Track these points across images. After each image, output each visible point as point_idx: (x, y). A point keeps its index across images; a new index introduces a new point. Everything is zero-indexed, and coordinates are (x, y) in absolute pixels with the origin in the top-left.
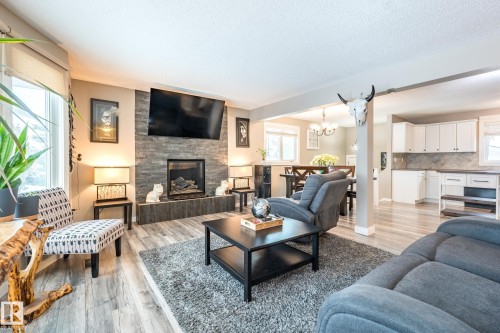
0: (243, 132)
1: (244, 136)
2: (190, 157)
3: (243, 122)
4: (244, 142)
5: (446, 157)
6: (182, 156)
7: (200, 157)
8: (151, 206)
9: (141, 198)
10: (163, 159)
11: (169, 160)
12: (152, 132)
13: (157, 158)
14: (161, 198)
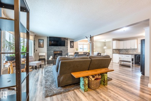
0: (72, 44)
1: (72, 45)
2: (59, 50)
3: (72, 42)
4: (72, 47)
5: (129, 50)
6: (57, 50)
7: (61, 50)
8: (50, 60)
9: (48, 59)
10: (53, 51)
11: (54, 51)
12: (50, 45)
13: (51, 51)
14: (52, 59)
